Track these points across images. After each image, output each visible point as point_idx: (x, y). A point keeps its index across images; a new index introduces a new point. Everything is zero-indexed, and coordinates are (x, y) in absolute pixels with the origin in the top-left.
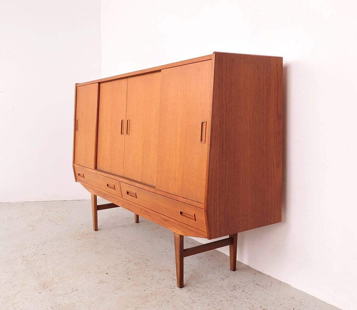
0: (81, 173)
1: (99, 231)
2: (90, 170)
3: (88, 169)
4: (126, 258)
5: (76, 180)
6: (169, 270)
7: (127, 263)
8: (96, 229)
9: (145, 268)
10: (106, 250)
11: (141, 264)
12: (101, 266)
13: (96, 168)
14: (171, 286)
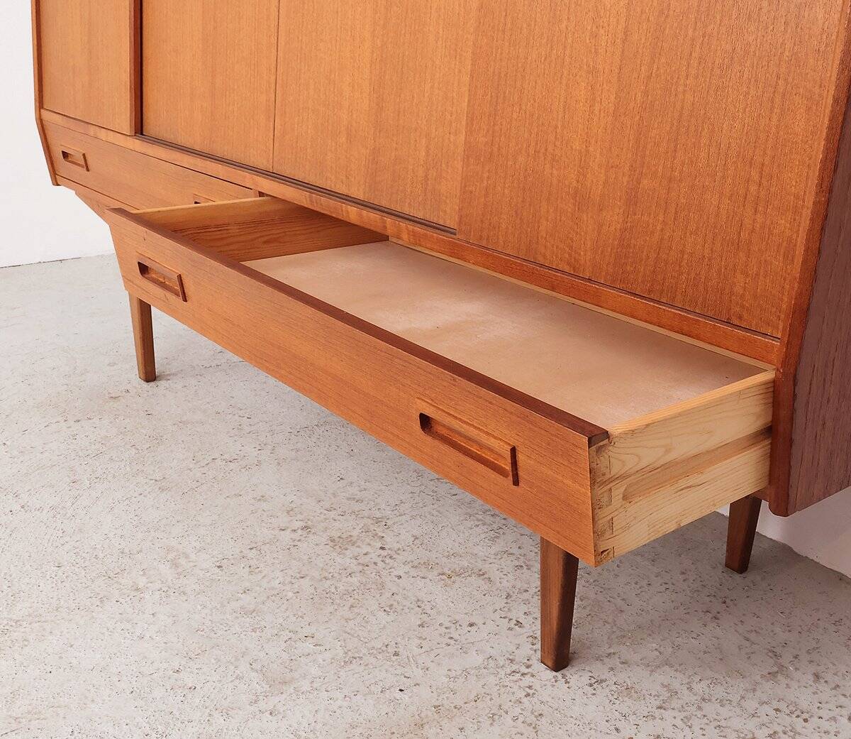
0: (75, 150)
1: (162, 384)
2: (111, 137)
3: (103, 134)
4: (288, 512)
5: (56, 178)
6: (481, 574)
7: (296, 536)
8: (150, 374)
9: (381, 564)
10: (199, 474)
11: (359, 543)
12: (187, 557)
13: (139, 128)
14: (512, 661)
